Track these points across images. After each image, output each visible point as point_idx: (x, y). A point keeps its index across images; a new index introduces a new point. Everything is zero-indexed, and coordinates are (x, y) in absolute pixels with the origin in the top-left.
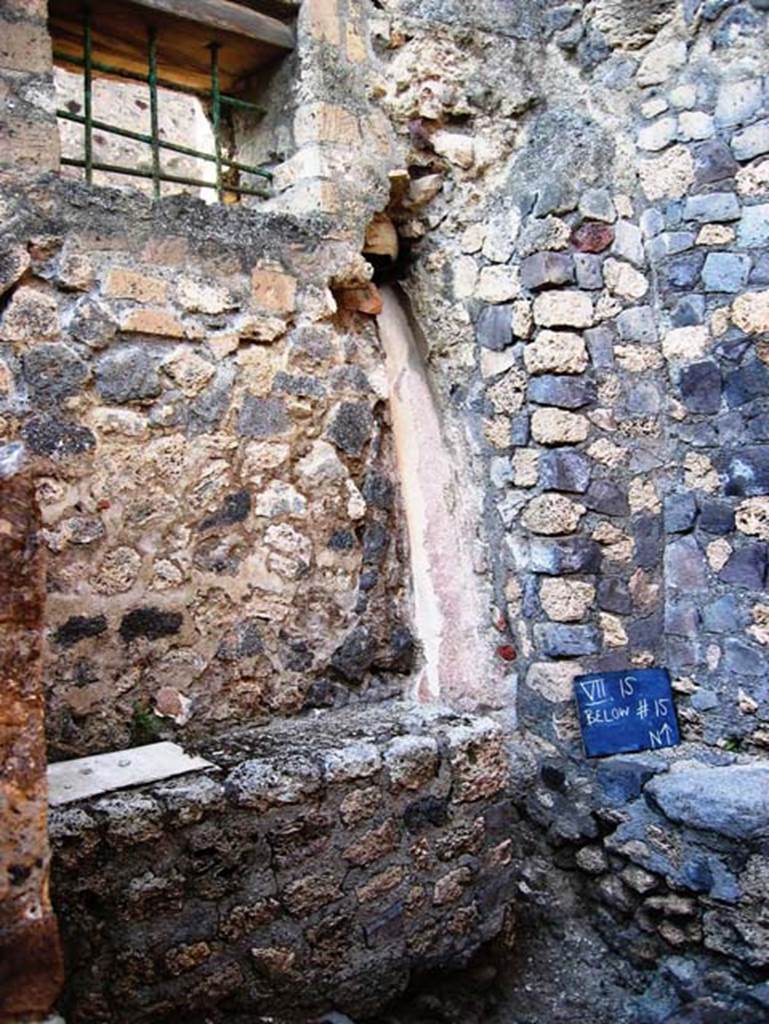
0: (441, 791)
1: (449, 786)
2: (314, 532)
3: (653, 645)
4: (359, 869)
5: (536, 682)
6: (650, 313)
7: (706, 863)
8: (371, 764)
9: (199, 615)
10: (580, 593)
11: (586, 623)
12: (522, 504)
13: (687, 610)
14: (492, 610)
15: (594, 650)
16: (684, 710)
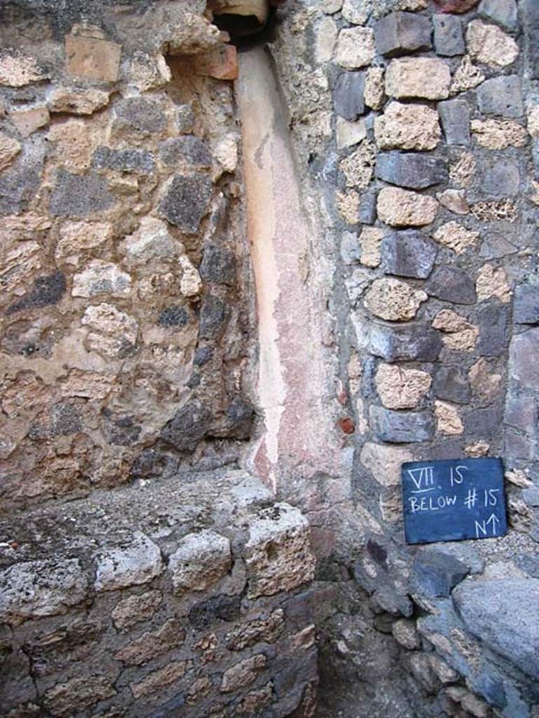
0: (234, 589)
1: (244, 583)
2: (141, 311)
3: (490, 435)
4: (135, 668)
5: (367, 460)
6: (516, 84)
7: (501, 684)
8: (148, 571)
9: (7, 398)
10: (415, 382)
11: (419, 411)
12: (365, 285)
13: (527, 404)
14: (336, 382)
15: (427, 437)
16: (516, 502)
